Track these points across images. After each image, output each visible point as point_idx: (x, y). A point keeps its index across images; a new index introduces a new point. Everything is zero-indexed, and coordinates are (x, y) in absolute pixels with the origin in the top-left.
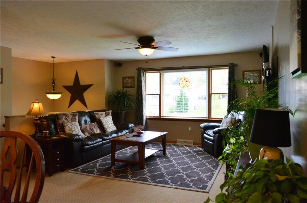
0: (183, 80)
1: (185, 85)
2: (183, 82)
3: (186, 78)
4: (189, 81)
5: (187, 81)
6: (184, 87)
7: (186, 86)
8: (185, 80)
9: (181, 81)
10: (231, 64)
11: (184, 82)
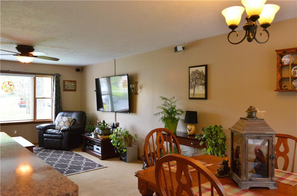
0: (7, 83)
1: (9, 89)
2: (6, 85)
3: (10, 82)
4: (13, 86)
5: (11, 85)
6: (8, 91)
7: (9, 91)
8: (9, 84)
9: (4, 84)
10: (57, 74)
11: (8, 86)
